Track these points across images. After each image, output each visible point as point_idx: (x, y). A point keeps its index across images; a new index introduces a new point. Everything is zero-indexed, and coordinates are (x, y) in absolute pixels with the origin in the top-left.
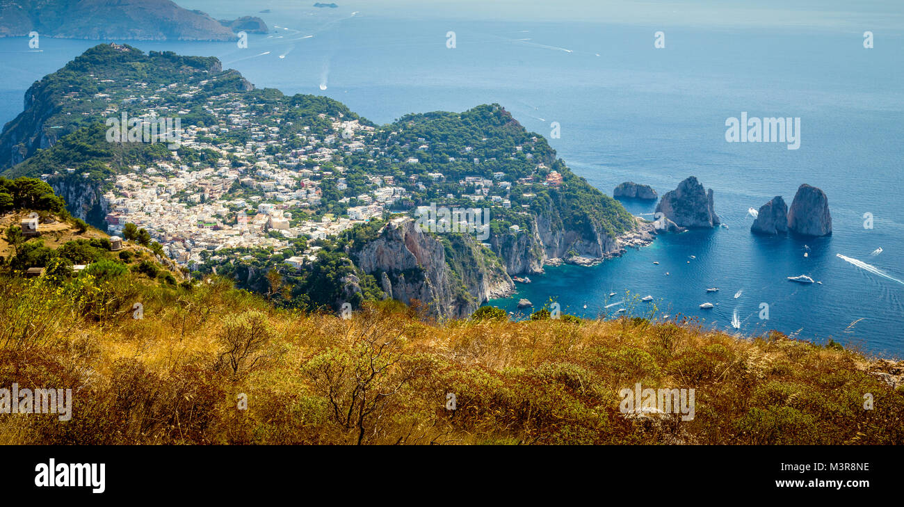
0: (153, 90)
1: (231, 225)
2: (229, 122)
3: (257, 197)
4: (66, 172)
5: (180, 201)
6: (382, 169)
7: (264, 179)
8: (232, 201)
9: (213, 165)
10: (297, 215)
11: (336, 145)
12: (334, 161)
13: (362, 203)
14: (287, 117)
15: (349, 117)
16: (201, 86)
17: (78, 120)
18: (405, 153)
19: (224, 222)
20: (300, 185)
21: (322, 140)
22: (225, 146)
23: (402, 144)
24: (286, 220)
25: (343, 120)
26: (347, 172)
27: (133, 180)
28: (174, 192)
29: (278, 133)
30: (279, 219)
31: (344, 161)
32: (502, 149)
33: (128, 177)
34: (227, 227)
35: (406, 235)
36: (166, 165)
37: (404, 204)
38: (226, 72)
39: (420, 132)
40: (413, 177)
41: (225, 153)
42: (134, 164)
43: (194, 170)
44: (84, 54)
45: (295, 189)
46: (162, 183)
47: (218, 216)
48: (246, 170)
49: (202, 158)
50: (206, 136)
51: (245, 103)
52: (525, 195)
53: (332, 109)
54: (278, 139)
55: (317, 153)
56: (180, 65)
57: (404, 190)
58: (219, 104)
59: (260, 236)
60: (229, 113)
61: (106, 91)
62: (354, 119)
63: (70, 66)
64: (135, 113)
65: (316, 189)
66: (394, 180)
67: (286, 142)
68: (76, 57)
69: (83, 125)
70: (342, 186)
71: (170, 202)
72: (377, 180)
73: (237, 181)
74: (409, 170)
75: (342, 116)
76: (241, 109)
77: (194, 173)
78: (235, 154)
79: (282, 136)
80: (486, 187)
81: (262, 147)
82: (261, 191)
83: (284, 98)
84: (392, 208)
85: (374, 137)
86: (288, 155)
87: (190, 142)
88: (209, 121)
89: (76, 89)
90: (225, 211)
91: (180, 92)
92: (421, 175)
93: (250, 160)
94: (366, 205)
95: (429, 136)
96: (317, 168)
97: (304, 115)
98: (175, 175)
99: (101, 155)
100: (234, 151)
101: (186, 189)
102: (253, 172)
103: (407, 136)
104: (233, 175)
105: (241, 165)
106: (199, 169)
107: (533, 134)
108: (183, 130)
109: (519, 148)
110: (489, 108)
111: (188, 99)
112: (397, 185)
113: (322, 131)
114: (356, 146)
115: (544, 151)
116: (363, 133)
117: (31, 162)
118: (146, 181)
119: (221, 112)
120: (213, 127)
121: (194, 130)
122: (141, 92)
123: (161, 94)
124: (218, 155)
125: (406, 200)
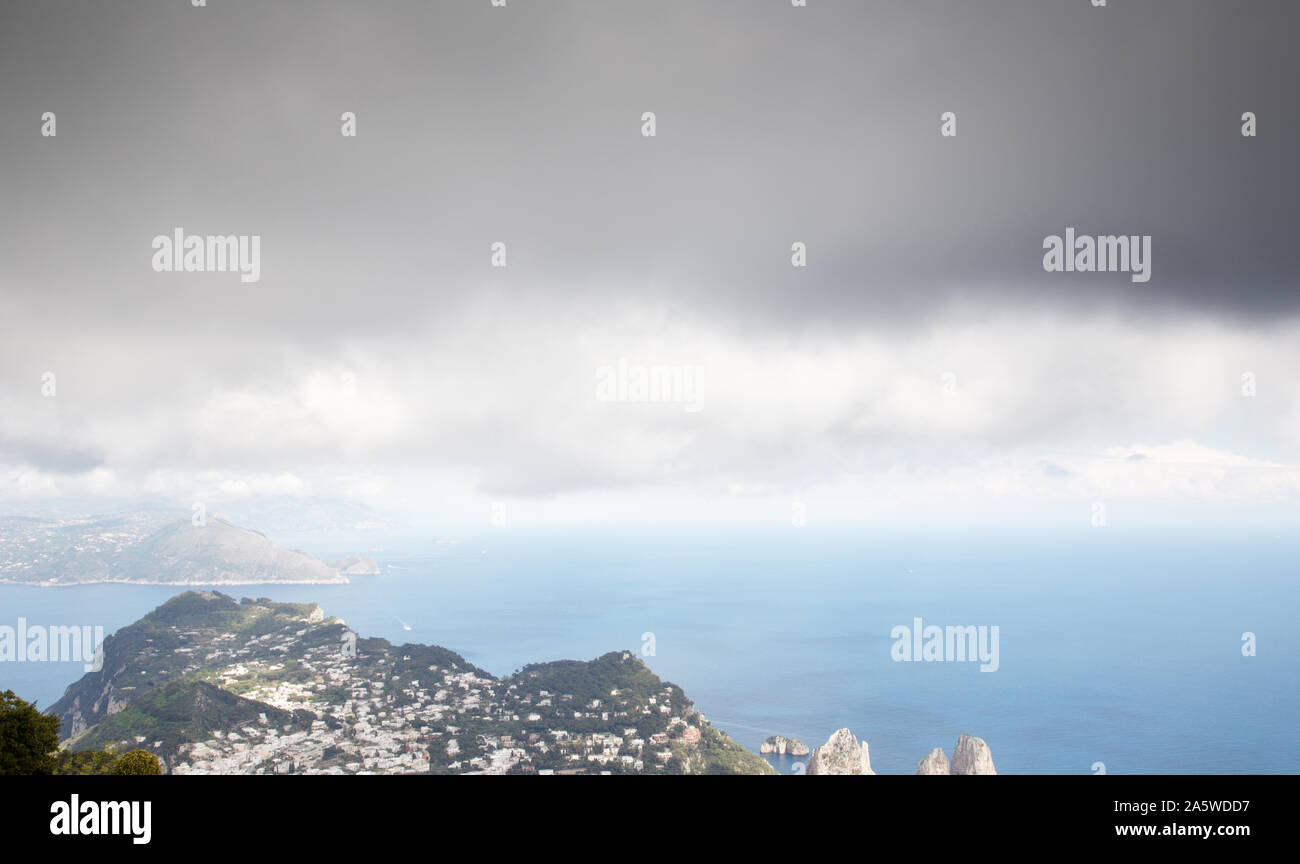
0: (243, 643)
2: (327, 679)
6: (498, 728)
7: (364, 743)
9: (308, 728)
11: (448, 701)
12: (445, 721)
13: (476, 768)
14: (395, 670)
15: (465, 668)
16: (297, 637)
17: (154, 679)
18: (526, 709)
20: (404, 750)
21: (432, 696)
22: (321, 705)
23: (522, 699)
25: (456, 673)
26: (459, 732)
27: (212, 748)
29: (382, 689)
31: (456, 721)
33: (207, 745)
36: (251, 730)
37: (522, 768)
38: (327, 620)
39: (544, 684)
40: (534, 737)
41: (319, 713)
42: (215, 730)
43: (284, 735)
45: (398, 754)
48: (344, 733)
49: (294, 721)
52: (657, 755)
53: (444, 660)
54: (383, 698)
55: (426, 712)
56: (277, 613)
57: (523, 752)
58: (315, 657)
60: (330, 666)
61: (189, 646)
62: (469, 671)
63: (151, 617)
65: (424, 754)
66: (513, 741)
67: (391, 699)
69: (160, 686)
70: (453, 748)
72: (493, 742)
73: (332, 746)
74: (531, 727)
75: (456, 668)
76: (341, 663)
77: (284, 738)
78: (332, 715)
79: (386, 694)
80: (616, 745)
81: (364, 708)
83: (390, 648)
85: (491, 692)
86: (393, 714)
87: (281, 702)
88: (302, 677)
89: (152, 643)
91: (274, 646)
92: (543, 734)
93: (349, 721)
95: (553, 689)
96: (424, 729)
97: (413, 668)
98: (261, 740)
99: (177, 720)
100: (332, 710)
101: (273, 757)
102: (350, 734)
103: (527, 689)
104: (328, 740)
105: (339, 727)
106: (289, 733)
107: (667, 685)
108: (274, 689)
109: (653, 701)
110: (619, 656)
111: (282, 652)
112: (516, 746)
113: (431, 683)
114: (471, 702)
115: (679, 701)
116: (478, 687)
117: (96, 730)
118: (228, 749)
119: (319, 667)
120: (309, 684)
121: (286, 688)
122: (229, 645)
123: (252, 647)
124: (312, 716)
125: (526, 763)
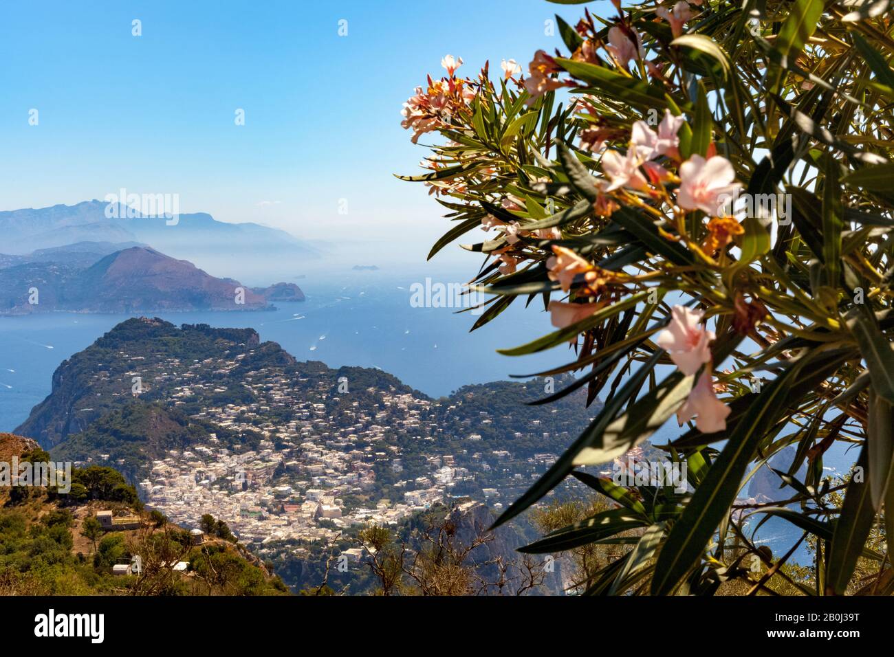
0: (186, 366)
1: (277, 514)
2: (269, 400)
3: (305, 482)
4: (100, 458)
5: (221, 489)
6: (441, 447)
7: (312, 461)
8: (277, 488)
9: (256, 447)
10: (350, 502)
11: (388, 422)
12: (387, 440)
13: (420, 486)
14: (333, 392)
15: (403, 389)
16: (237, 361)
17: (109, 402)
18: (466, 429)
19: (270, 511)
20: (351, 468)
21: (373, 417)
22: (267, 426)
23: (462, 419)
24: (338, 508)
25: (394, 394)
26: (402, 451)
27: (170, 465)
28: (214, 478)
29: (323, 410)
30: (330, 506)
31: (398, 440)
32: (574, 421)
33: (165, 462)
34: (273, 517)
35: (475, 522)
36: (204, 449)
37: (467, 487)
38: (264, 344)
39: (482, 405)
40: (475, 456)
41: (267, 433)
42: (171, 449)
43: (235, 453)
44: (113, 329)
45: (345, 473)
46: (202, 469)
47: (263, 504)
48: (291, 453)
49: (243, 440)
50: (246, 415)
51: (286, 379)
52: (603, 473)
53: (382, 382)
54: (325, 418)
55: (368, 432)
56: (215, 338)
57: (466, 470)
58: (257, 380)
59: (310, 526)
60: (271, 388)
61: (137, 369)
62: (407, 393)
63: (99, 343)
64: (169, 393)
65: (369, 472)
66: (454, 459)
67: (334, 419)
68: (106, 334)
69: (113, 407)
70: (397, 467)
71: (210, 489)
72: (434, 459)
73: (281, 464)
74: (472, 447)
75: (393, 389)
76: (282, 385)
77: (235, 457)
78: (278, 435)
79: (328, 413)
81: (307, 427)
82: (308, 476)
83: (329, 370)
84: (454, 491)
85: (431, 412)
86: (336, 434)
87: (229, 423)
88: (247, 399)
89: (105, 368)
90: (269, 498)
91: (216, 369)
92: (485, 453)
93: (294, 440)
94: (425, 489)
95: (492, 409)
96: (369, 449)
97: (352, 390)
98: (215, 459)
99: (136, 439)
100: (277, 431)
101: (227, 475)
102: (299, 453)
103: (467, 409)
104: (277, 458)
105: (286, 447)
106: (240, 452)
108: (220, 410)
111: (224, 375)
112: (458, 465)
114: (411, 421)
116: (417, 408)
117: (63, 448)
118: (184, 467)
119: (260, 389)
120: (252, 405)
121: (233, 409)
122: (174, 369)
123: (195, 371)
124: (259, 437)
125: (469, 482)
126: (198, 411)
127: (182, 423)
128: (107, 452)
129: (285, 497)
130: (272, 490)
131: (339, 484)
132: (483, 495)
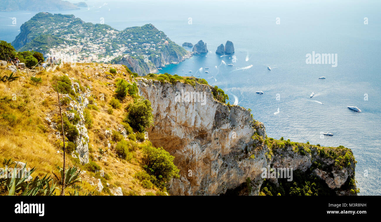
0: (56, 25)
1: (82, 60)
2: (79, 32)
4: (35, 49)
5: (68, 55)
6: (121, 43)
7: (90, 47)
8: (82, 54)
9: (76, 44)
10: (100, 56)
11: (108, 37)
12: (108, 41)
13: (117, 52)
14: (95, 30)
15: (111, 29)
16: (70, 23)
17: (37, 34)
18: (127, 38)
19: (80, 59)
20: (100, 48)
21: (105, 36)
22: (78, 39)
23: (126, 36)
25: (110, 30)
26: (112, 44)
28: (66, 52)
29: (92, 35)
30: (95, 57)
31: (111, 41)
32: (152, 35)
33: (53, 49)
34: (81, 61)
35: (128, 59)
36: (63, 45)
38: (76, 19)
39: (131, 32)
40: (130, 44)
41: (78, 41)
42: (54, 46)
44: (35, 15)
45: (99, 49)
46: (62, 50)
47: (79, 58)
48: (85, 45)
49: (72, 43)
50: (73, 37)
52: (159, 47)
53: (106, 27)
55: (103, 40)
56: (63, 17)
57: (128, 48)
58: (75, 28)
60: (78, 30)
61: (43, 26)
62: (113, 30)
63: (32, 19)
64: (52, 32)
65: (104, 49)
66: (125, 45)
67: (95, 37)
68: (33, 17)
69: (38, 36)
70: (111, 48)
71: (65, 55)
72: (120, 46)
73: (83, 48)
74: (128, 42)
75: (109, 29)
76: (82, 29)
79: (94, 35)
80: (149, 46)
81: (89, 39)
82: (89, 51)
83: (93, 25)
84: (125, 53)
85: (119, 34)
86: (96, 40)
87: (69, 38)
88: (73, 33)
89: (35, 26)
90: (80, 57)
91: (64, 25)
92: (132, 43)
93: (85, 42)
95: (133, 33)
96: (104, 43)
97: (99, 29)
98: (66, 48)
99: (44, 44)
100: (81, 40)
101: (69, 51)
102: (87, 45)
103: (127, 33)
104: (81, 47)
105: (83, 44)
106: (72, 46)
107: (161, 31)
108: (66, 36)
109: (157, 35)
110: (149, 25)
111: (67, 27)
112: (126, 47)
113: (104, 33)
114: (114, 37)
115: (164, 35)
116: (115, 33)
117: (25, 47)
118: (58, 50)
119: (76, 30)
120: (74, 34)
121: (69, 35)
122: (53, 25)
123: (59, 26)
124: (76, 42)
125: (128, 50)
126: (60, 36)
127: (56, 39)
128: (37, 47)
129: (84, 56)
130: (81, 54)
131: (97, 52)
132: (131, 53)
